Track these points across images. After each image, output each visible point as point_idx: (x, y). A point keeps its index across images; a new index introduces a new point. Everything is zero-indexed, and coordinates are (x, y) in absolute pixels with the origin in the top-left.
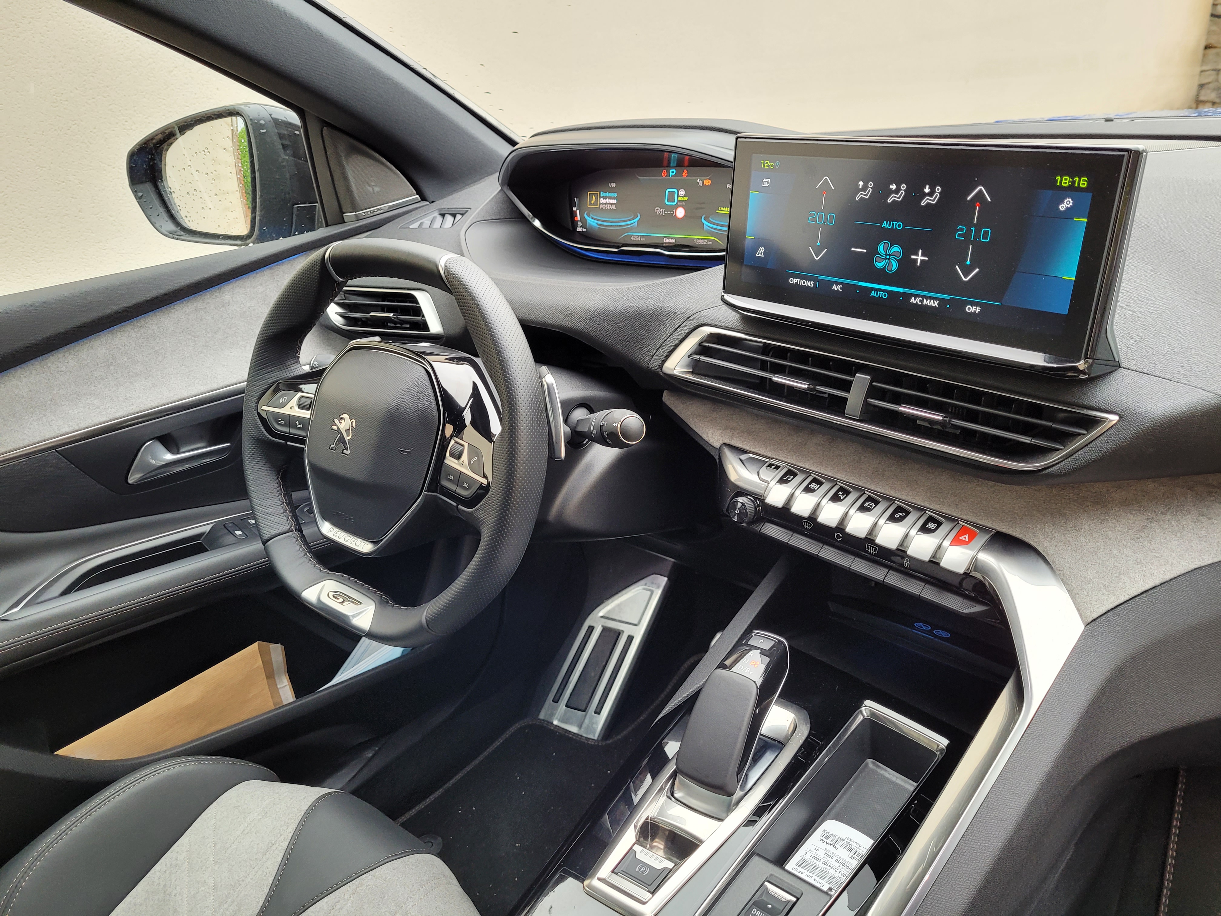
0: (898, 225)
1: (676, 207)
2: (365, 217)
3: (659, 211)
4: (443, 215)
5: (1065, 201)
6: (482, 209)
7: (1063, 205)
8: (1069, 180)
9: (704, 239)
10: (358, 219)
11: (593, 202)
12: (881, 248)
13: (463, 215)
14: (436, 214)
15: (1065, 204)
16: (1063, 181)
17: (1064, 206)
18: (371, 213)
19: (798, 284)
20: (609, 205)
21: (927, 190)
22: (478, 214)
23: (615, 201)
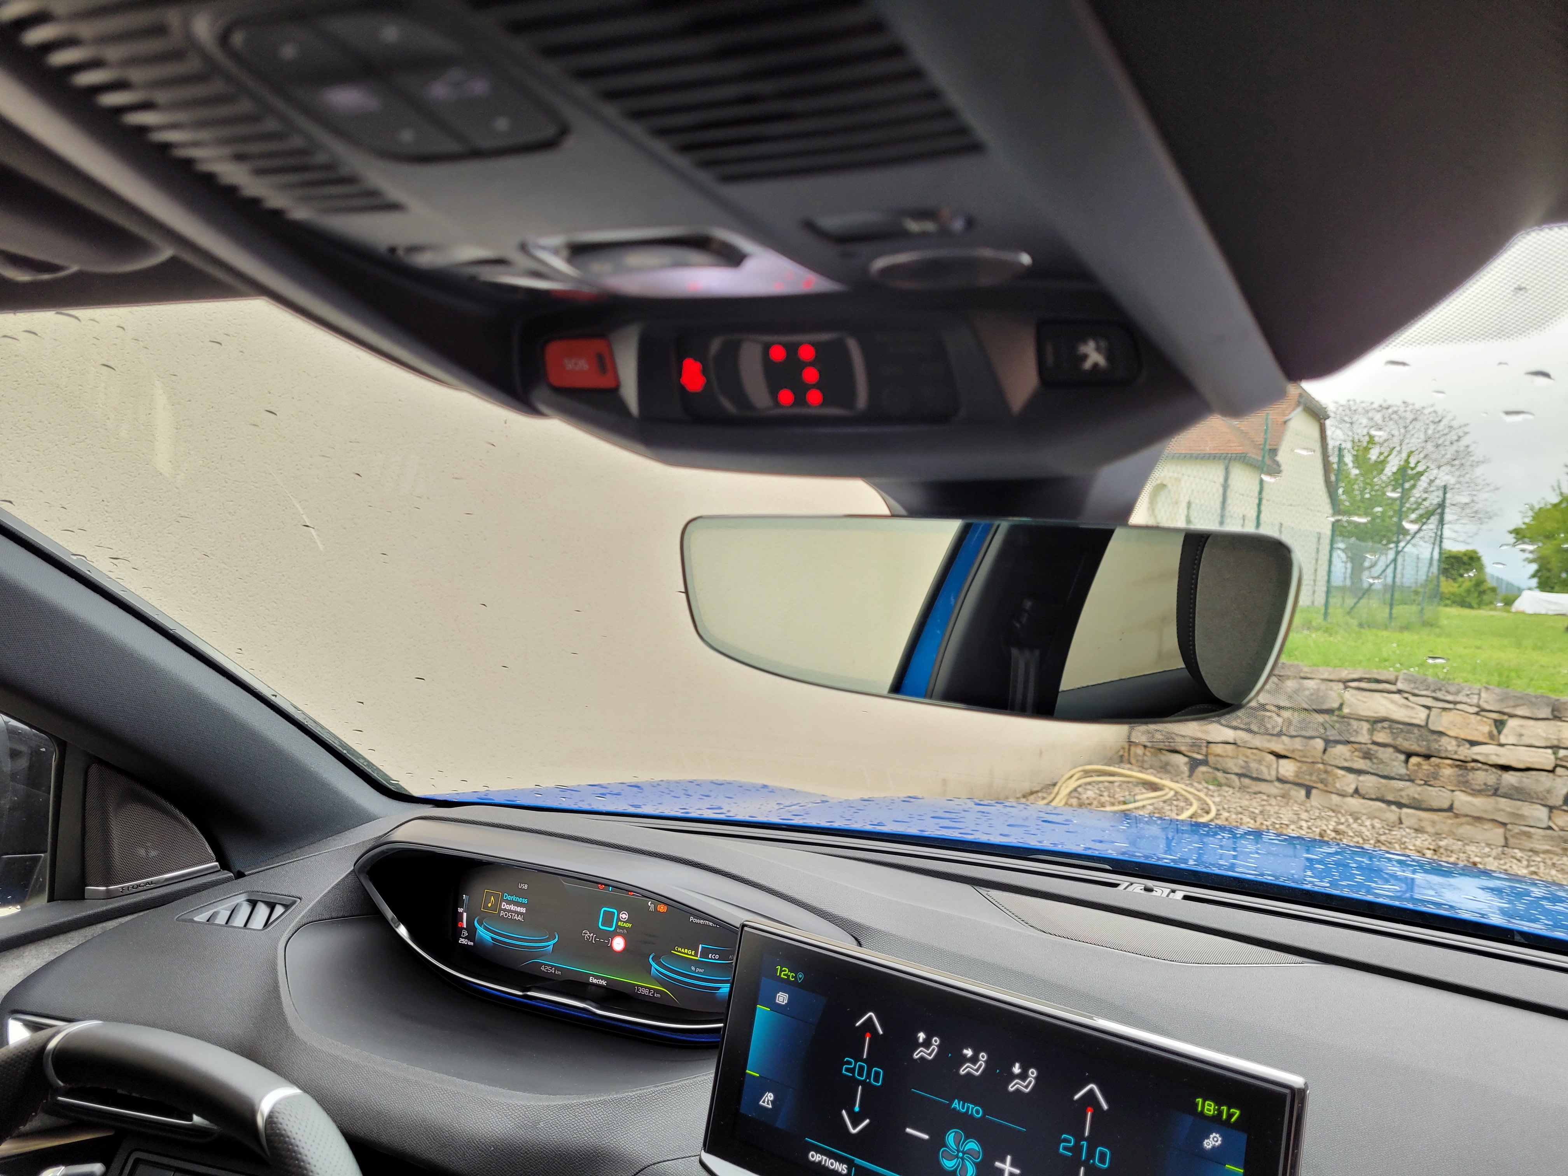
0: (975, 1111)
1: (614, 934)
2: (122, 894)
3: (587, 934)
4: (253, 903)
5: (1212, 1136)
6: (319, 902)
7: (1208, 1141)
8: (1215, 1107)
9: (650, 989)
10: (109, 895)
11: (490, 905)
12: (950, 1138)
13: (287, 907)
14: (241, 899)
15: (1211, 1139)
16: (1206, 1107)
17: (1210, 1142)
18: (133, 888)
19: (823, 1163)
20: (513, 914)
21: (1017, 1069)
22: (312, 909)
23: (523, 910)
